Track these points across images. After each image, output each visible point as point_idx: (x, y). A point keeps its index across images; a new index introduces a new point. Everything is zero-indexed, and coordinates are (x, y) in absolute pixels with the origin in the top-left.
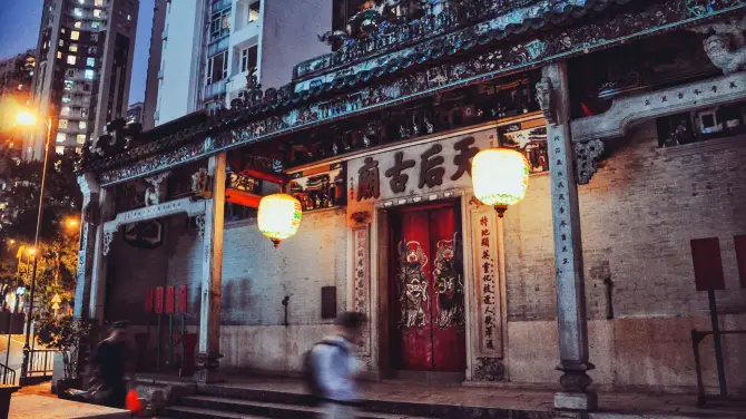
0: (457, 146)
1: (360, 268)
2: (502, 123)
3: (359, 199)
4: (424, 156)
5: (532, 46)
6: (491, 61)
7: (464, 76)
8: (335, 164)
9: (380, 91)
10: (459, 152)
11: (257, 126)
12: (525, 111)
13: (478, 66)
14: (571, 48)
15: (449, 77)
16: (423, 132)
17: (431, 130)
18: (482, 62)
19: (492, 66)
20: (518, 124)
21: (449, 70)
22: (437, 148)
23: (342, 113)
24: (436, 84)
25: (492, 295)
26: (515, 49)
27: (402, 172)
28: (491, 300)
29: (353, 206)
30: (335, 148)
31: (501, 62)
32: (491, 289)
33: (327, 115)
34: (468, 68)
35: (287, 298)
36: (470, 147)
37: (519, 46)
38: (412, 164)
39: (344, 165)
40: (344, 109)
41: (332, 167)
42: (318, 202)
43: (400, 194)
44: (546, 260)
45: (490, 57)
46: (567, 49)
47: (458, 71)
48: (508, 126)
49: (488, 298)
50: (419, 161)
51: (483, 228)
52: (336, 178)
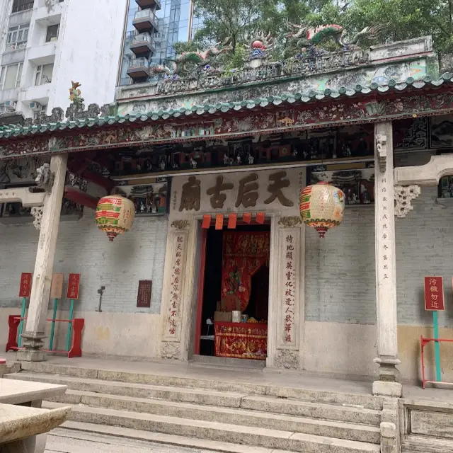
0: (271, 177)
1: (177, 267)
2: (312, 164)
3: (181, 209)
4: (242, 182)
5: (369, 105)
6: (333, 113)
7: (308, 121)
8: (161, 179)
9: (232, 122)
10: (273, 182)
11: (108, 135)
12: (334, 156)
13: (322, 115)
14: (403, 112)
15: (296, 120)
16: (245, 163)
17: (252, 161)
18: (326, 112)
19: (335, 116)
20: (325, 166)
21: (297, 114)
22: (254, 176)
23: (194, 136)
24: (283, 125)
25: (292, 298)
26: (355, 106)
27: (221, 192)
28: (291, 302)
29: (175, 214)
30: (163, 166)
31: (342, 114)
32: (292, 293)
33: (180, 135)
34: (313, 115)
35: (103, 288)
36: (282, 179)
37: (359, 104)
38: (230, 186)
39: (169, 180)
40: (197, 133)
41: (158, 180)
42: (142, 208)
43: (219, 210)
44: (339, 274)
45: (333, 110)
46: (399, 112)
47: (304, 117)
48: (315, 167)
49: (289, 300)
50: (237, 185)
51: (289, 244)
52: (161, 190)
